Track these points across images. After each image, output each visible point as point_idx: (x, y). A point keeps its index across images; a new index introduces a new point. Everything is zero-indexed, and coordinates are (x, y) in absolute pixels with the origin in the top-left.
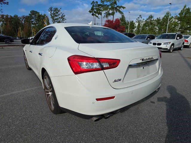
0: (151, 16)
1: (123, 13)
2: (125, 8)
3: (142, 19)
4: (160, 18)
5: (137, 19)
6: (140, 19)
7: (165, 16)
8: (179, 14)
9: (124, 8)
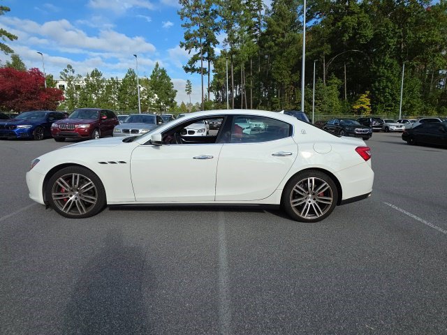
0: (97, 71)
1: (12, 52)
2: (16, 38)
3: (75, 75)
4: (117, 78)
5: (62, 73)
6: (70, 74)
7: (127, 76)
8: (151, 77)
9: (11, 37)
